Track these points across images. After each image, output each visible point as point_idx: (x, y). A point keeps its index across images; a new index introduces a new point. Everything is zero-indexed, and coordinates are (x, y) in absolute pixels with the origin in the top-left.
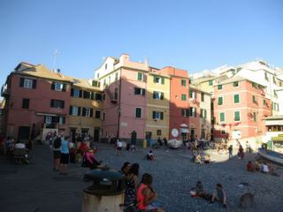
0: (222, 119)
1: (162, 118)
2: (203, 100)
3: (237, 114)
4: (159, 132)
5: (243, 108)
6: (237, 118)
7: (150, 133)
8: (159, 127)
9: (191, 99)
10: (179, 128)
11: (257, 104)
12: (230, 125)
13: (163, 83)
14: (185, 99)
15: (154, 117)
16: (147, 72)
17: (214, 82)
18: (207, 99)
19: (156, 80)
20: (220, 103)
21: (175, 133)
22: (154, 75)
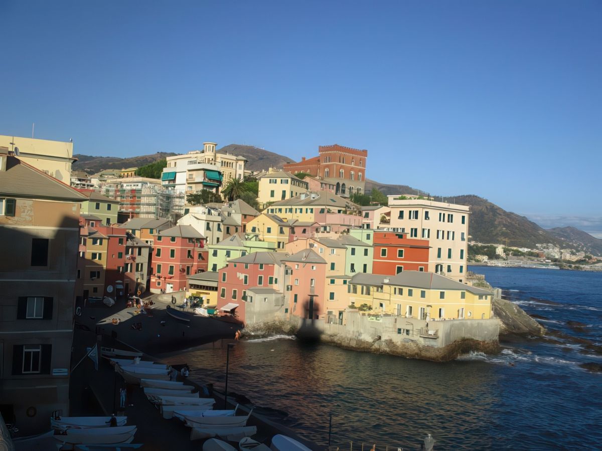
0: (159, 272)
1: (98, 277)
2: (140, 254)
3: (172, 267)
4: (95, 290)
5: (176, 264)
6: (171, 272)
7: (88, 291)
8: (95, 285)
9: (128, 256)
10: (114, 284)
11: (192, 258)
12: (165, 278)
13: (101, 244)
14: (121, 257)
15: (91, 277)
16: (86, 236)
17: (155, 231)
18: (145, 252)
19: (95, 242)
20: (158, 254)
21: (110, 289)
22: (93, 238)
